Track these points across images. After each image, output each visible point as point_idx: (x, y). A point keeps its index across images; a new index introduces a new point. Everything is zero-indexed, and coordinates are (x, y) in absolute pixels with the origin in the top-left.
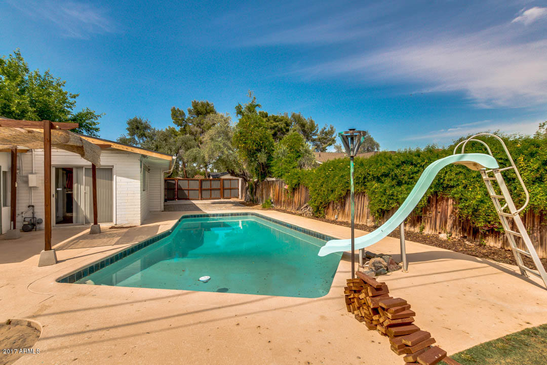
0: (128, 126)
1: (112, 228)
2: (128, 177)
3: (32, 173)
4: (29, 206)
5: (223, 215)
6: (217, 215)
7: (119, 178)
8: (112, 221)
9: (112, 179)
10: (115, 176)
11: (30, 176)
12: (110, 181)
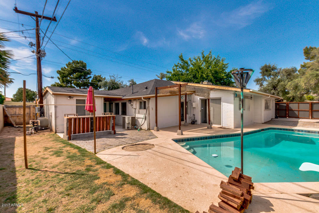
0: (260, 71)
1: (221, 128)
2: (228, 103)
3: (194, 102)
4: (193, 115)
5: (309, 132)
6: (302, 131)
7: (224, 103)
8: (221, 125)
9: (220, 104)
10: (222, 103)
11: (193, 103)
12: (219, 105)
